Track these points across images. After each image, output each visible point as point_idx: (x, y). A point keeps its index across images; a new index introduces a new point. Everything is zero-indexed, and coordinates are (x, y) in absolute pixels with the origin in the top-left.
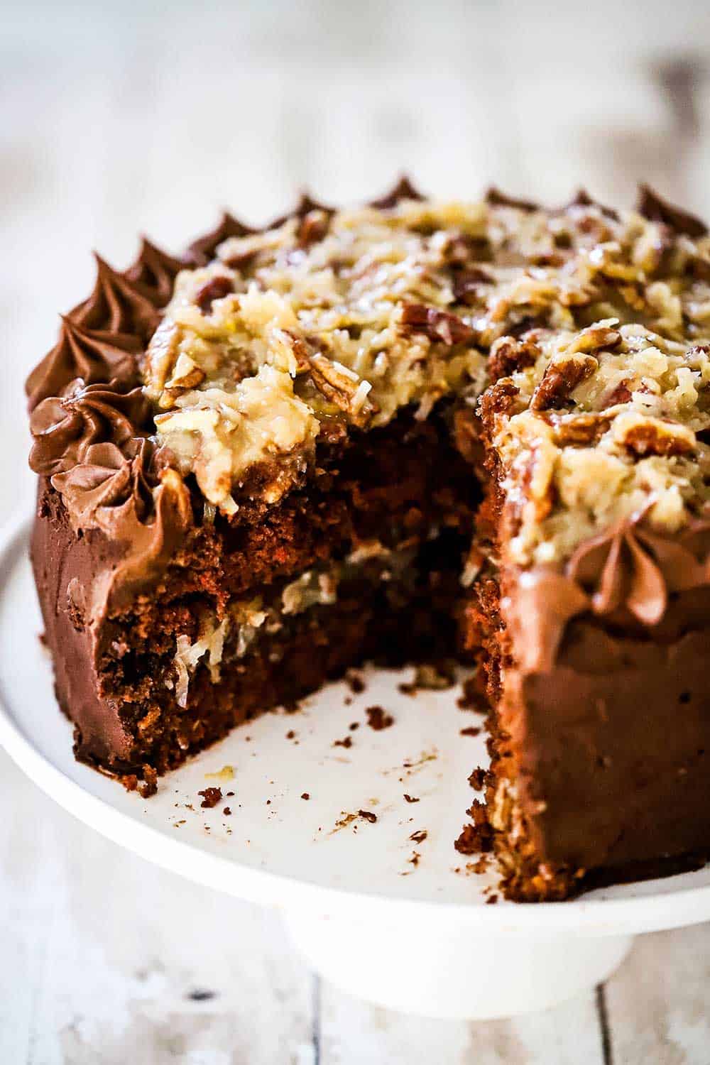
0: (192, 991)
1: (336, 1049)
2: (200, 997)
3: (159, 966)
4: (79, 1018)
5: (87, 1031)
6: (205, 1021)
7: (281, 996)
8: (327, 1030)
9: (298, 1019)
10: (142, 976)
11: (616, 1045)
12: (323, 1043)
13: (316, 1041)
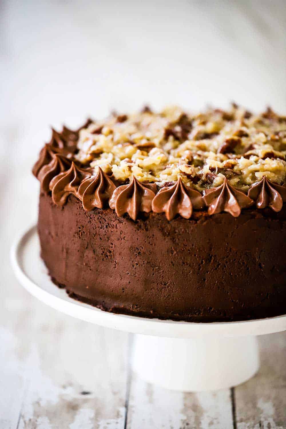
0: (82, 391)
1: (133, 409)
2: (85, 393)
3: (71, 384)
4: (40, 399)
5: (43, 403)
6: (85, 401)
7: (115, 393)
8: (131, 403)
9: (121, 400)
10: (64, 387)
11: (237, 409)
12: (129, 407)
13: (126, 406)
